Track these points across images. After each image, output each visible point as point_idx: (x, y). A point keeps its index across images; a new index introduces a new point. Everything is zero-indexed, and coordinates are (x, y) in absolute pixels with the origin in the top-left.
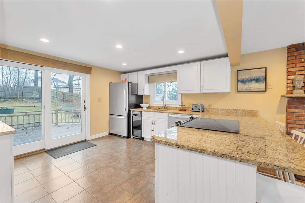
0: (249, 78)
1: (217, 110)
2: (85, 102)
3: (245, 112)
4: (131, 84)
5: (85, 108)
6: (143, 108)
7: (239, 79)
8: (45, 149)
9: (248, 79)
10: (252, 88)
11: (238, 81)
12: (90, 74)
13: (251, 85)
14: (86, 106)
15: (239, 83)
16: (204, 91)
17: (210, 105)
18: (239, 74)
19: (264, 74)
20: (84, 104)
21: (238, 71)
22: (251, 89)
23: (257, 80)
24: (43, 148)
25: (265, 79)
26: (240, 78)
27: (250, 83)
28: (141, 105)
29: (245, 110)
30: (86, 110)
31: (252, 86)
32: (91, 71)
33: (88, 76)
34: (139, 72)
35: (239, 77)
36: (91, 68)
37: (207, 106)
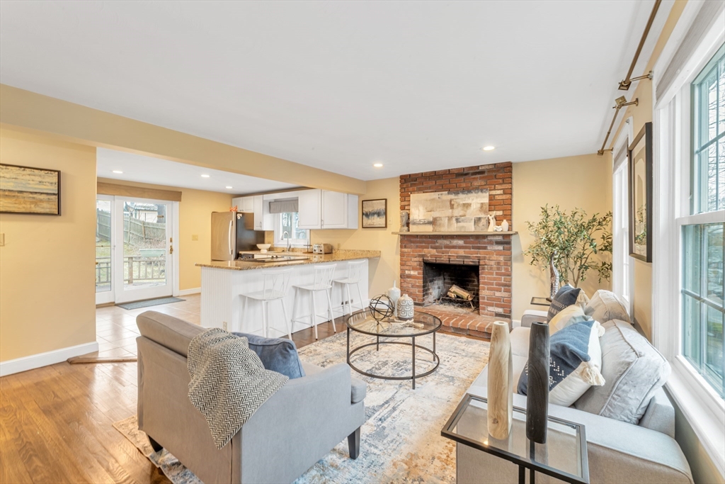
0: (372, 211)
1: (343, 251)
2: (171, 241)
4: (241, 215)
5: (171, 250)
6: (262, 250)
7: (364, 212)
8: (114, 303)
9: (371, 213)
10: (375, 224)
11: (363, 214)
12: (180, 200)
14: (173, 248)
15: (364, 217)
16: (325, 227)
17: (339, 245)
18: (364, 205)
19: (384, 207)
20: (170, 244)
21: (363, 201)
23: (379, 214)
24: (112, 301)
25: (386, 213)
26: (366, 210)
27: (373, 217)
28: (259, 246)
29: (369, 251)
30: (173, 252)
31: (375, 221)
32: (180, 197)
33: (176, 204)
34: (256, 197)
35: (364, 209)
36: (180, 193)
37: (336, 247)
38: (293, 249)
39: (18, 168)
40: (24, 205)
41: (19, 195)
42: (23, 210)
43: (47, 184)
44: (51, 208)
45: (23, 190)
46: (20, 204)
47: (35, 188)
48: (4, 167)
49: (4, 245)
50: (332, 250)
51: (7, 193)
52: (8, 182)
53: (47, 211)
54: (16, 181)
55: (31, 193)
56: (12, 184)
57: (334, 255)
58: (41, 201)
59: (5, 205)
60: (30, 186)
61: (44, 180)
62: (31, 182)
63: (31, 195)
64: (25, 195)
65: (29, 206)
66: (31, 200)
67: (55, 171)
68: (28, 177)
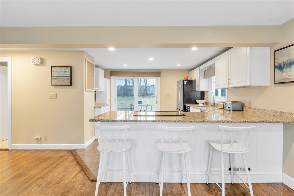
0: (287, 61)
1: (254, 110)
2: (157, 97)
3: (283, 115)
6: (199, 104)
7: (276, 64)
9: (286, 63)
10: (292, 77)
11: (275, 67)
12: (160, 76)
13: (290, 71)
14: (158, 101)
15: (276, 69)
17: (250, 103)
18: (276, 56)
20: (157, 99)
21: (275, 51)
22: (289, 78)
26: (279, 61)
27: (289, 69)
28: (197, 101)
32: (160, 74)
33: (159, 78)
35: (276, 61)
36: (160, 72)
37: (247, 105)
38: (217, 104)
39: (58, 67)
40: (60, 82)
41: (59, 78)
42: (60, 84)
43: (67, 72)
44: (68, 83)
45: (60, 76)
46: (59, 81)
47: (64, 75)
48: (55, 67)
49: (56, 98)
50: (243, 108)
51: (56, 77)
52: (56, 73)
53: (67, 84)
54: (58, 72)
55: (62, 76)
56: (57, 74)
57: (244, 112)
58: (65, 80)
59: (55, 82)
60: (62, 74)
61: (66, 71)
62: (62, 72)
63: (62, 78)
64: (61, 77)
65: (61, 82)
66: (62, 79)
67: (69, 66)
68: (61, 70)
